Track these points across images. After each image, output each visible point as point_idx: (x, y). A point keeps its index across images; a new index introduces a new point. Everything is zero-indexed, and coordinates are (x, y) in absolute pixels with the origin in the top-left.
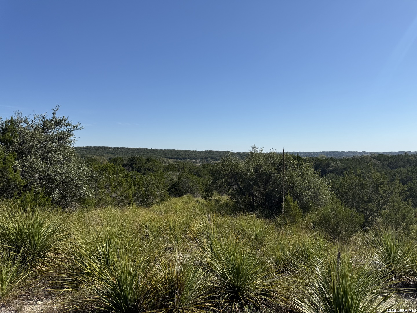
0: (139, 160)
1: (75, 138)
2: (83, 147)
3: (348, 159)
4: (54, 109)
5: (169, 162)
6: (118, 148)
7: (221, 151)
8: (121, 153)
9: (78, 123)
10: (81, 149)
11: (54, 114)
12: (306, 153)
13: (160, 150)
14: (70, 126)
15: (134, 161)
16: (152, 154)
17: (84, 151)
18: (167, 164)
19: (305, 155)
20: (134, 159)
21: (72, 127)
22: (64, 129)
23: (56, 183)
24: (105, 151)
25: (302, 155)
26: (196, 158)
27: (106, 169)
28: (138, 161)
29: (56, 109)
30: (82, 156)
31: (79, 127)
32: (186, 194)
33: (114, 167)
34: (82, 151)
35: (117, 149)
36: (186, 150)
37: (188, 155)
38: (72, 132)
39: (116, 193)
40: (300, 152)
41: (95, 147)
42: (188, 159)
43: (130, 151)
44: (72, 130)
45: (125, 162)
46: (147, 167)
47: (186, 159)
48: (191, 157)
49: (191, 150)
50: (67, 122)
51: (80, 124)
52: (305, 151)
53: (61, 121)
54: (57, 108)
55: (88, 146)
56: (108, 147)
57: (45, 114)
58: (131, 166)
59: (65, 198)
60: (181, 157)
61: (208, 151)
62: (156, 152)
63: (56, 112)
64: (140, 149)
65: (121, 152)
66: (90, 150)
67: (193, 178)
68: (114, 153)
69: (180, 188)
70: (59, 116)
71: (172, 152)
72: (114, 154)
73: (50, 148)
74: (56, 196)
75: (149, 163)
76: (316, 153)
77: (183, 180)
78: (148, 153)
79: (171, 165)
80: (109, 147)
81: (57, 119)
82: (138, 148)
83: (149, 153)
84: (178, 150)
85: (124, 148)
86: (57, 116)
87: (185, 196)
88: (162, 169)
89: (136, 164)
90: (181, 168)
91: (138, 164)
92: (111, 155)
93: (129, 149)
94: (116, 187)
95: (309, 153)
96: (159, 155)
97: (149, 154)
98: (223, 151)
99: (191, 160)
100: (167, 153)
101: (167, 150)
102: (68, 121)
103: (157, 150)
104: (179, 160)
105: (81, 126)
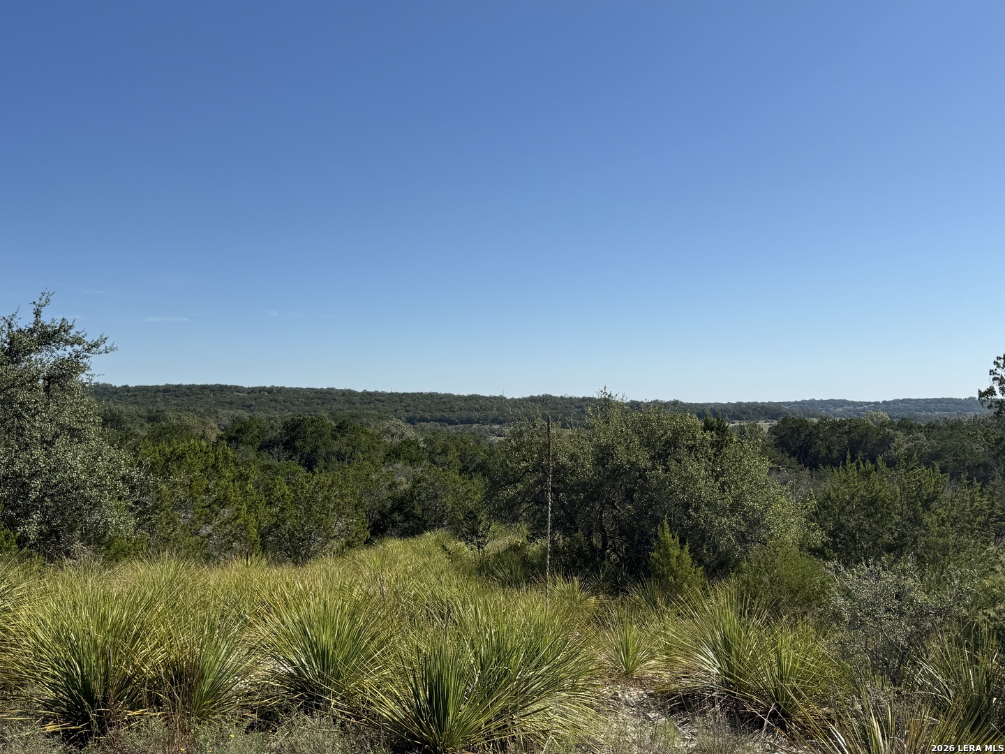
0: (313, 429)
1: (92, 375)
2: (157, 386)
3: (955, 426)
4: (37, 303)
5: (403, 434)
6: (262, 389)
7: (581, 397)
8: (273, 404)
9: (101, 336)
10: (149, 391)
11: (37, 313)
12: (854, 403)
13: (392, 394)
14: (79, 344)
15: (299, 432)
16: (365, 406)
17: (159, 399)
18: (397, 440)
19: (849, 411)
20: (298, 425)
21: (86, 347)
22: (65, 352)
23: (33, 496)
24: (221, 399)
25: (840, 409)
26: (501, 418)
27: (182, 457)
28: (309, 430)
29: (43, 302)
30: (152, 414)
31: (102, 348)
32: (431, 528)
33: (206, 453)
34: (153, 400)
35: (260, 392)
36: (470, 394)
37: (477, 410)
38: (85, 360)
39: (208, 522)
40: (833, 400)
41: (194, 386)
42: (476, 423)
43: (300, 399)
44: (85, 354)
45: (272, 434)
46: (336, 448)
47: (470, 421)
48: (487, 416)
49: (488, 396)
50: (72, 332)
51: (106, 339)
52: (850, 399)
53: (55, 332)
54: (44, 298)
55: (171, 383)
56: (231, 387)
57: (14, 315)
58: (289, 445)
59: (56, 532)
60: (453, 416)
61: (539, 396)
62: (379, 400)
63: (43, 310)
64: (330, 392)
65: (271, 401)
66: (176, 396)
67: (454, 482)
68: (251, 405)
69: (418, 511)
70: (50, 318)
71: (429, 402)
72: (249, 407)
73: (22, 404)
74: (34, 527)
75: (342, 436)
76: (884, 402)
77: (425, 488)
78: (354, 404)
79: (409, 443)
80: (236, 387)
81: (46, 327)
82: (325, 387)
83: (358, 405)
84: (445, 394)
85: (280, 390)
86: (46, 319)
87: (428, 534)
88: (381, 454)
89: (303, 439)
90: (439, 451)
91: (309, 440)
92: (240, 411)
93: (297, 391)
94: (209, 506)
95: (861, 404)
96: (388, 409)
97: (356, 409)
98: (587, 396)
99: (487, 427)
100: (412, 403)
101: (413, 395)
102: (77, 332)
103: (383, 394)
104: (450, 424)
105: (108, 344)
